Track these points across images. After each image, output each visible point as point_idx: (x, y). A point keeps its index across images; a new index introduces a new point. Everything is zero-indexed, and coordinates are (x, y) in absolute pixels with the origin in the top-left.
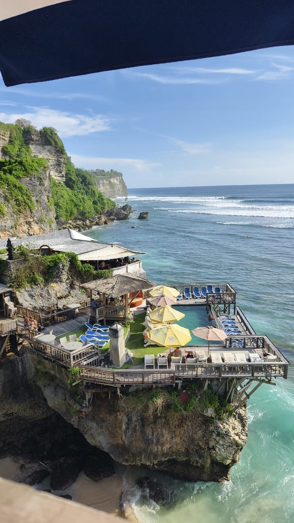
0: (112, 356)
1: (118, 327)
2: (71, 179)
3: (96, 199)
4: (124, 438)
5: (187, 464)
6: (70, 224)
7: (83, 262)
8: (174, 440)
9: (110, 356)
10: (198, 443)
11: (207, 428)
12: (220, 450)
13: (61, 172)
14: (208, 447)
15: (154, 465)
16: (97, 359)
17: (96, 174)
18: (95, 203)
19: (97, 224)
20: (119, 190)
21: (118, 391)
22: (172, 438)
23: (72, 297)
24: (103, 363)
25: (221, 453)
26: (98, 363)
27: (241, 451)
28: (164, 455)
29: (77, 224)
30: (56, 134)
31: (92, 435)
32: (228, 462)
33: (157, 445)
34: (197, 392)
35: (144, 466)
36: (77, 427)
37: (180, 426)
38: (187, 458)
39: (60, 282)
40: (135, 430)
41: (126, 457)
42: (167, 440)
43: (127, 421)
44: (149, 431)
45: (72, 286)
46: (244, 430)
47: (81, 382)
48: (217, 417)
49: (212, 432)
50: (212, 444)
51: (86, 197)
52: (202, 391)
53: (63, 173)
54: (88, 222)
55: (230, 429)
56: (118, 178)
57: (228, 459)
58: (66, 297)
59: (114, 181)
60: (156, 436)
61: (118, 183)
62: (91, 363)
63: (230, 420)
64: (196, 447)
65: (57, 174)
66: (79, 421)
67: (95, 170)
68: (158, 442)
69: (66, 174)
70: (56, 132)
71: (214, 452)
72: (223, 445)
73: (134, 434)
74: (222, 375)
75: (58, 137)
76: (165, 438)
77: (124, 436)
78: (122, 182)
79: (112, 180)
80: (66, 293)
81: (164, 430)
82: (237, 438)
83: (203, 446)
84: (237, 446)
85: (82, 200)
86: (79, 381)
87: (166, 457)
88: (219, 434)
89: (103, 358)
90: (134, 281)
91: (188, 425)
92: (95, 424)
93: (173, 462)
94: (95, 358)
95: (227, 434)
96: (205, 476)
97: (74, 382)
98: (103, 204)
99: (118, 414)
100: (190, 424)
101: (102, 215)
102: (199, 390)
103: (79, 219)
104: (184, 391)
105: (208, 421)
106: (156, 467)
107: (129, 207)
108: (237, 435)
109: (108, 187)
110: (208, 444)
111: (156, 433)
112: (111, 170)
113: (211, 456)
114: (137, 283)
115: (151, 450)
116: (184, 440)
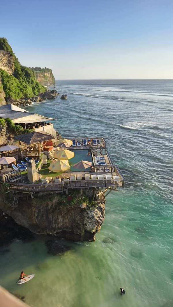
0: (29, 177)
1: (32, 162)
2: (18, 73)
3: (34, 86)
4: (36, 220)
5: (72, 233)
6: (18, 101)
7: (16, 124)
8: (65, 221)
9: (28, 177)
10: (78, 222)
11: (83, 214)
12: (89, 225)
13: (11, 68)
14: (83, 224)
15: (54, 234)
16: (21, 179)
17: (35, 70)
18: (33, 88)
19: (35, 101)
20: (50, 81)
21: (32, 195)
22: (64, 220)
23: (10, 145)
24: (24, 181)
25: (89, 227)
26: (21, 181)
27: (101, 225)
28: (59, 228)
29: (22, 102)
30: (7, 42)
31: (19, 219)
32: (93, 231)
33: (55, 223)
34: (76, 195)
35: (48, 235)
36: (10, 216)
37: (68, 213)
38: (72, 230)
39: (2, 136)
40: (43, 216)
41: (39, 230)
42: (60, 221)
43: (38, 212)
44: (50, 217)
45: (9, 138)
46: (102, 215)
47: (11, 191)
48: (88, 209)
49: (85, 216)
50: (85, 222)
51: (28, 85)
52: (79, 195)
53: (13, 69)
54: (29, 100)
55: (95, 215)
56: (49, 73)
57: (93, 230)
58: (6, 145)
59: (46, 74)
60: (55, 219)
61: (49, 76)
62: (16, 181)
63: (95, 210)
64: (76, 225)
65: (9, 69)
66: (11, 213)
67: (35, 67)
68: (56, 222)
69: (15, 70)
70: (7, 41)
71: (86, 226)
72: (91, 223)
73: (42, 218)
74: (89, 186)
75: (8, 44)
76: (59, 220)
77: (36, 219)
78: (52, 75)
79: (45, 74)
80: (6, 142)
81: (59, 216)
82: (98, 219)
83: (80, 223)
84: (98, 223)
85: (25, 86)
86: (9, 191)
87: (60, 230)
88: (88, 217)
89: (24, 178)
90: (44, 135)
91: (72, 213)
92: (20, 214)
93: (64, 232)
94: (19, 178)
95: (93, 217)
96: (82, 239)
97: (6, 192)
98: (39, 89)
99: (33, 208)
100: (73, 212)
101: (38, 96)
102: (78, 195)
103: (23, 99)
104: (70, 195)
105: (83, 210)
106: (55, 235)
107: (55, 91)
108: (98, 217)
109: (43, 78)
110: (83, 223)
111: (54, 218)
112: (45, 68)
113: (84, 229)
114: (45, 136)
115: (52, 226)
116: (70, 221)
